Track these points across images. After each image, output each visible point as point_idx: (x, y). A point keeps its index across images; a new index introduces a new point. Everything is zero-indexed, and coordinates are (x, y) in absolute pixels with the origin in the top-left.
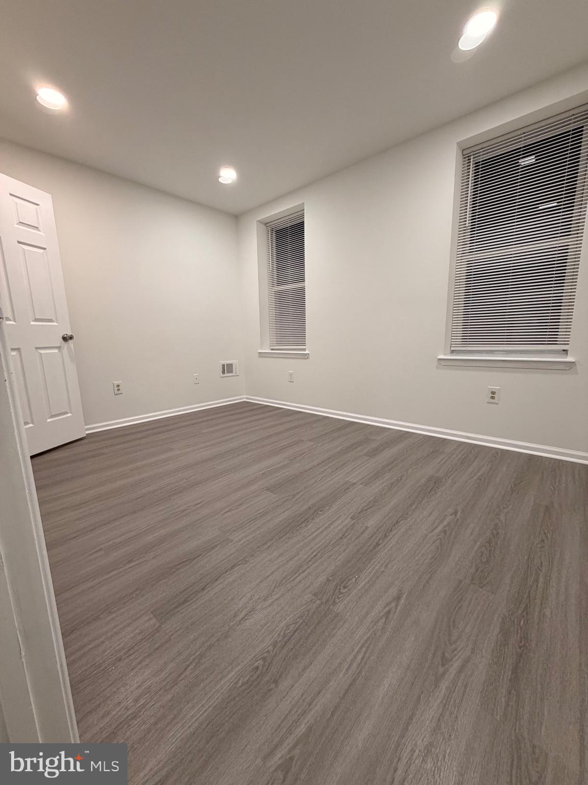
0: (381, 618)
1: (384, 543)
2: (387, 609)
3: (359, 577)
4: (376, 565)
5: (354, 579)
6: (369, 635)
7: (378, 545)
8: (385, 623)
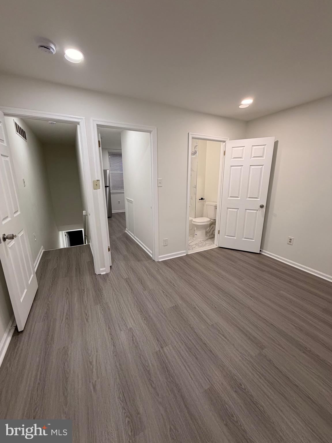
0: (87, 313)
1: (108, 331)
2: (87, 315)
3: (102, 314)
4: (102, 322)
5: (103, 313)
6: (87, 308)
7: (109, 328)
8: (85, 313)
